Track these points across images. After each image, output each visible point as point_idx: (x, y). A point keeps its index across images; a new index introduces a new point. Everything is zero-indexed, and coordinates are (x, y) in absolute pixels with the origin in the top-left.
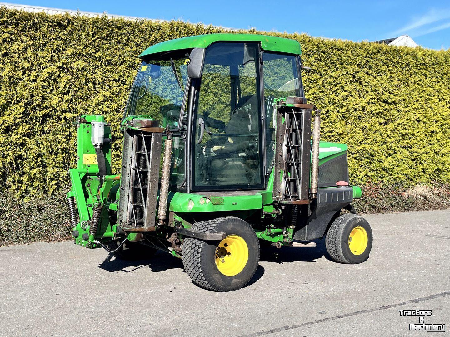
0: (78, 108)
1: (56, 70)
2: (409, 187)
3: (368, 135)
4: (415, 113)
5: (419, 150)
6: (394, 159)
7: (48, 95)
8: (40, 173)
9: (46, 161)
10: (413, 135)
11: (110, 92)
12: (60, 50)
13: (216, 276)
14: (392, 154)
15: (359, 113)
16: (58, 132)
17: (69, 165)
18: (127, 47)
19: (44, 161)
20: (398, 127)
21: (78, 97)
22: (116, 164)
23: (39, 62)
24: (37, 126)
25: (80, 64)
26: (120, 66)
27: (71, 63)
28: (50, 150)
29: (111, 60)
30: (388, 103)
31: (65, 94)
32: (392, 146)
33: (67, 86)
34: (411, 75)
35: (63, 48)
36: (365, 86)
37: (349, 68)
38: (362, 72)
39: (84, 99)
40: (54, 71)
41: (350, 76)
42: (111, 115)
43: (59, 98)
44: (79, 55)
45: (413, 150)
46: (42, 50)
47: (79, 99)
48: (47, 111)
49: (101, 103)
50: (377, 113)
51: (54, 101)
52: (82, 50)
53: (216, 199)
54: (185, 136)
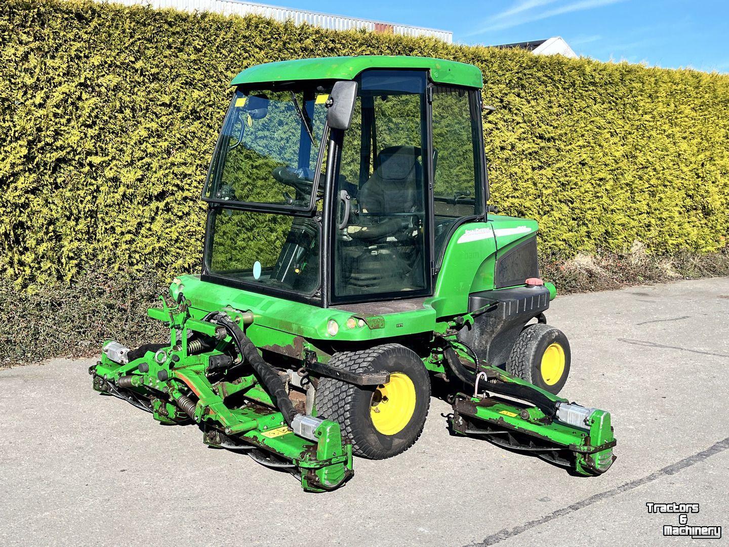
0: (110, 149)
1: (75, 89)
2: (569, 258)
3: (517, 185)
4: (579, 153)
5: (582, 206)
6: (550, 219)
7: (62, 128)
8: (52, 249)
9: (61, 230)
10: (576, 184)
11: (158, 123)
12: (81, 57)
13: (372, 438)
14: (548, 212)
15: (507, 153)
16: (80, 186)
17: (96, 236)
18: (181, 53)
19: (57, 230)
20: (557, 174)
21: (109, 131)
22: (167, 233)
23: (49, 76)
24: (47, 177)
25: (111, 80)
26: (171, 82)
27: (98, 78)
28: (68, 214)
29: (158, 73)
30: (545, 139)
31: (90, 126)
32: (548, 201)
33: (93, 114)
34: (576, 99)
35: (85, 54)
36: (516, 114)
37: (495, 89)
38: (511, 94)
39: (117, 134)
40: (72, 91)
41: (497, 100)
42: (159, 158)
43: (81, 132)
44: (110, 66)
45: (575, 205)
46: (53, 57)
47: (110, 133)
48: (62, 154)
49: (144, 141)
50: (530, 154)
51: (73, 137)
52: (115, 58)
53: (374, 320)
54: (320, 218)
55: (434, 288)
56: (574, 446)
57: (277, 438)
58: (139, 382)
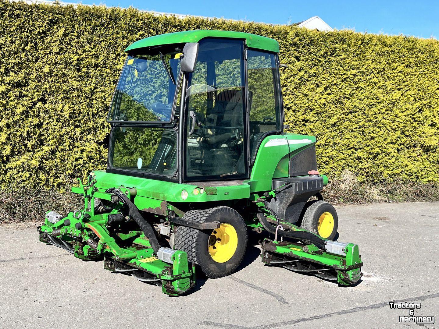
13: (212, 266)
53: (210, 190)
54: (177, 128)
55: (250, 174)
56: (336, 266)
57: (149, 263)
58: (65, 232)
